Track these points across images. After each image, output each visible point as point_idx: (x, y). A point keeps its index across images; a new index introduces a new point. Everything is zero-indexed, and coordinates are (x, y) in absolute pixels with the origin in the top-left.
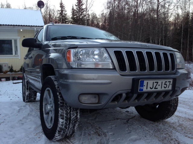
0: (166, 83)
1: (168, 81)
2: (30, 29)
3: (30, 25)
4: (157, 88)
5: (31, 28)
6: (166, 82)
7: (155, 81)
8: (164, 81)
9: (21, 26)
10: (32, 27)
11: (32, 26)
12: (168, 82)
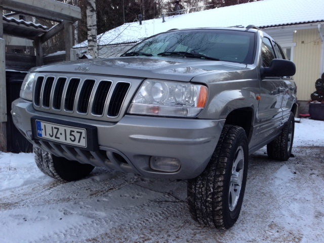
0: (72, 133)
1: (76, 130)
2: (310, 28)
3: (311, 20)
4: (59, 138)
5: (311, 25)
6: (73, 131)
7: (54, 126)
8: (69, 129)
9: (296, 24)
10: (313, 24)
11: (313, 22)
12: (75, 132)
